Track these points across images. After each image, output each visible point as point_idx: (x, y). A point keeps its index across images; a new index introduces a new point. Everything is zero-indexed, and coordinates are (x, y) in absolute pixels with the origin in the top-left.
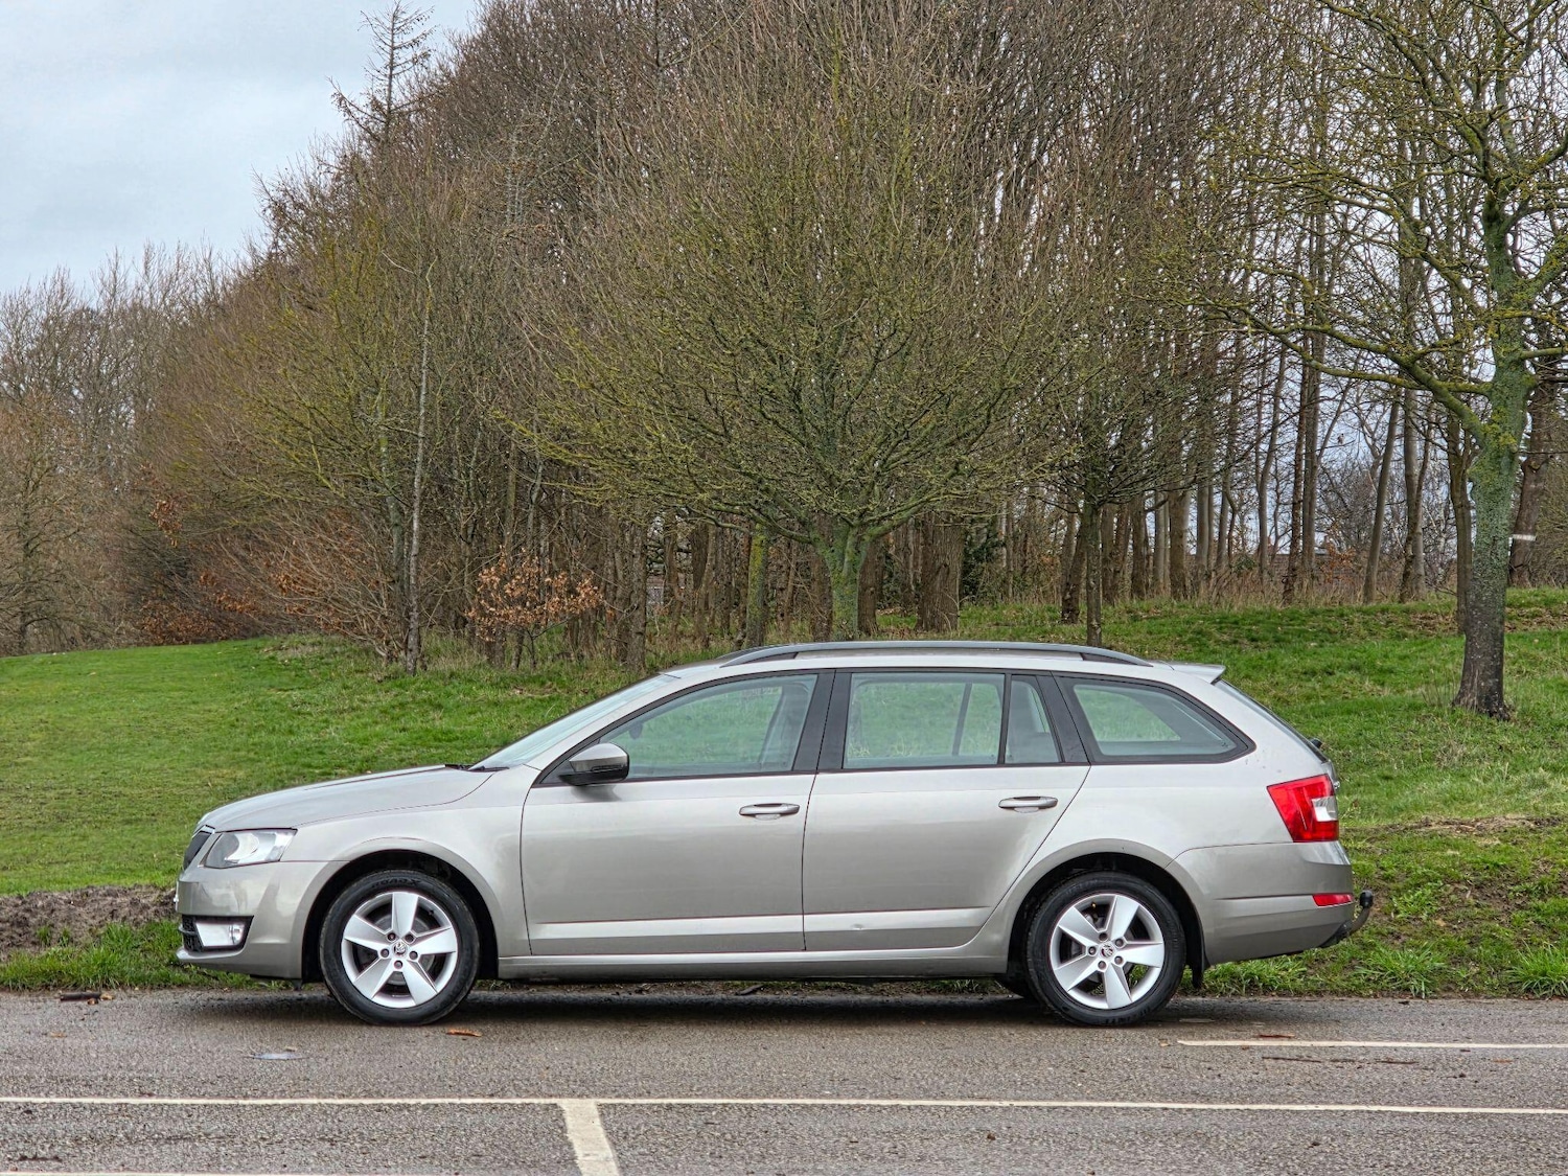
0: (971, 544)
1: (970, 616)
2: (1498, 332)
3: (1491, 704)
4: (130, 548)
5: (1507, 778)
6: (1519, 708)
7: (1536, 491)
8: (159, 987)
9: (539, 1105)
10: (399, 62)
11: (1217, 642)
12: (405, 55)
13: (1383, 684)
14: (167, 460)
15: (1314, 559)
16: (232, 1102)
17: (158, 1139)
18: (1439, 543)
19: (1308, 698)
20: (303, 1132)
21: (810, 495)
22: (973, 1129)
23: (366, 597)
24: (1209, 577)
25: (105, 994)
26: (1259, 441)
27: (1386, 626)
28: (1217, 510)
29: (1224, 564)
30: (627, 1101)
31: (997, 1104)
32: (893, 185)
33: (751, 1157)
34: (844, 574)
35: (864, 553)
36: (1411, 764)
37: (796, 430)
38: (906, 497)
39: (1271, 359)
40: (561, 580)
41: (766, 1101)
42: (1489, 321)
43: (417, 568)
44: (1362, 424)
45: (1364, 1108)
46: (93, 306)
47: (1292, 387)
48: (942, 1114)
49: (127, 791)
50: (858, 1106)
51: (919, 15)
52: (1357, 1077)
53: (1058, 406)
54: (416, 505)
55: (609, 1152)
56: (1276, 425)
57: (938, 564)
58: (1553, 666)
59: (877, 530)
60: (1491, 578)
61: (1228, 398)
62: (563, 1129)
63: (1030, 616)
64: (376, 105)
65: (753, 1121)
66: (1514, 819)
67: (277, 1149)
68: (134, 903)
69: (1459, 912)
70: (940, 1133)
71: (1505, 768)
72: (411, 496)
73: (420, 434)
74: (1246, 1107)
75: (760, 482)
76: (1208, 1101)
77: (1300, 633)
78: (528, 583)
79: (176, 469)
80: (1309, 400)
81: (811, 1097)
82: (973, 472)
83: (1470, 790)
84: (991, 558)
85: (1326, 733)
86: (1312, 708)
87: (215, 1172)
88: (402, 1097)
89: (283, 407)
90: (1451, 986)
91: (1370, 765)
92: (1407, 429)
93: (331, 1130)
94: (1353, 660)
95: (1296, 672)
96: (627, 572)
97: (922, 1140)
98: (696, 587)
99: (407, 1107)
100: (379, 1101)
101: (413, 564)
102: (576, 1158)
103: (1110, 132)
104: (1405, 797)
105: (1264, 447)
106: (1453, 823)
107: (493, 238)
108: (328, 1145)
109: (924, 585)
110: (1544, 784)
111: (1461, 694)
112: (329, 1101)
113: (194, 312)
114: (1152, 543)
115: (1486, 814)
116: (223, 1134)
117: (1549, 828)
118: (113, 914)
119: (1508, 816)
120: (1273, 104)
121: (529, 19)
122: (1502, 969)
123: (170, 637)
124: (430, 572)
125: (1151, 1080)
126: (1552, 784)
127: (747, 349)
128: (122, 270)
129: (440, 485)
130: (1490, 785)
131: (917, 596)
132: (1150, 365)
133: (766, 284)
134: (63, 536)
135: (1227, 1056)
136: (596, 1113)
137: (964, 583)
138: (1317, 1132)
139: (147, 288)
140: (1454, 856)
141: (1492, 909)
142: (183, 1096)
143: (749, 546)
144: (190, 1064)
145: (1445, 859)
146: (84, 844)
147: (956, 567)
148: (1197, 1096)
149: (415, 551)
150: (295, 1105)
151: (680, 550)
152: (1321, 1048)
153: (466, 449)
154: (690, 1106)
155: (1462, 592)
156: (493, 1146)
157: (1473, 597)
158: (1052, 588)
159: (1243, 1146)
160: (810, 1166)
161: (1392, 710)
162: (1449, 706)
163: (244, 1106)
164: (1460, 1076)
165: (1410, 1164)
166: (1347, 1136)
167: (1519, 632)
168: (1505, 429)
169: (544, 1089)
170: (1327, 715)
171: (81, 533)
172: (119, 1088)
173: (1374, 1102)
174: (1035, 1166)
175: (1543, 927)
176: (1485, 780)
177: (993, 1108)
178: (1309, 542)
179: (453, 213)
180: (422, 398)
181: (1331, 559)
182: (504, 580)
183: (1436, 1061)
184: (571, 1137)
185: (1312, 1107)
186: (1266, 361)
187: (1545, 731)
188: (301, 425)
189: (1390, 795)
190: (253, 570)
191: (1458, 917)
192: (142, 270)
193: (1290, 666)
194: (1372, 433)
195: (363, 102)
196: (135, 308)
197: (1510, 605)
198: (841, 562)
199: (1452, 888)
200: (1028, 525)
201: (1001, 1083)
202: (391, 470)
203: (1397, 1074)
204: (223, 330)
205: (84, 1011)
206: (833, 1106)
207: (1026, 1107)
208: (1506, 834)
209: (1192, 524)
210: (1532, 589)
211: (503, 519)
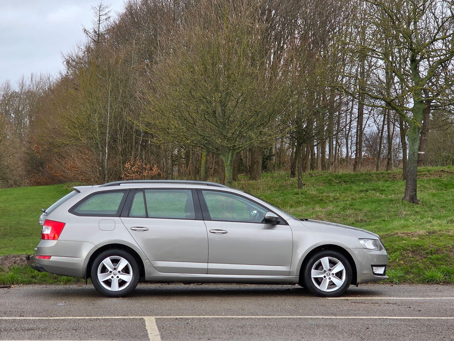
0: (264, 155)
1: (264, 176)
2: (415, 93)
3: (413, 200)
4: (27, 159)
5: (420, 220)
6: (421, 200)
7: (425, 139)
8: (28, 284)
9: (138, 318)
10: (101, 19)
11: (335, 182)
12: (103, 18)
13: (382, 194)
14: (37, 133)
15: (362, 159)
16: (47, 318)
17: (24, 329)
18: (397, 155)
19: (361, 198)
20: (67, 327)
21: (219, 141)
22: (266, 325)
23: (93, 172)
24: (333, 164)
25: (12, 286)
26: (346, 125)
27: (383, 178)
28: (334, 146)
29: (337, 161)
30: (164, 317)
31: (273, 317)
32: (242, 52)
33: (200, 334)
34: (228, 163)
35: (234, 157)
36: (390, 217)
37: (214, 123)
38: (246, 141)
39: (349, 102)
40: (148, 166)
41: (205, 317)
42: (412, 90)
43: (107, 163)
44: (375, 121)
45: (382, 317)
46: (17, 91)
47: (355, 111)
48: (257, 320)
49: (24, 227)
50: (232, 318)
51: (249, 4)
52: (379, 308)
53: (289, 115)
54: (107, 145)
55: (157, 332)
56: (351, 121)
57: (255, 161)
58: (430, 189)
59: (237, 151)
60: (413, 163)
61: (337, 113)
62: (145, 326)
63: (282, 175)
64: (95, 32)
65: (201, 323)
66: (422, 232)
67: (59, 332)
68: (21, 259)
69: (407, 259)
70: (256, 326)
71: (419, 217)
72: (105, 143)
73: (108, 125)
74: (347, 317)
75: (204, 137)
76: (336, 316)
77: (359, 180)
78: (139, 167)
79: (40, 136)
80: (361, 114)
81: (218, 315)
82: (265, 134)
83: (410, 224)
84: (270, 159)
85: (366, 208)
86: (362, 201)
87: (40, 340)
88: (97, 316)
89: (69, 117)
90: (405, 281)
91: (379, 217)
92: (388, 122)
93: (76, 326)
94: (374, 187)
95: (357, 191)
96: (167, 164)
97: (251, 328)
98: (187, 168)
99: (99, 319)
100: (90, 318)
101: (106, 162)
102: (148, 334)
103: (304, 38)
104: (390, 226)
105: (348, 127)
106: (405, 233)
107: (128, 69)
108: (75, 331)
109: (251, 167)
110: (431, 222)
111: (405, 197)
112: (76, 318)
113: (45, 92)
114: (316, 155)
115: (414, 231)
116: (44, 328)
117: (432, 235)
118: (15, 263)
119: (420, 231)
120: (350, 30)
121: (138, 8)
122: (420, 276)
123: (38, 184)
124: (111, 164)
125: (319, 309)
126: (433, 222)
127: (200, 99)
128: (25, 80)
129: (114, 140)
130: (415, 222)
131: (250, 170)
132: (315, 104)
133: (206, 81)
134: (8, 155)
135: (341, 302)
136: (155, 320)
137: (263, 166)
138: (368, 325)
139: (32, 85)
140: (405, 243)
141: (417, 258)
142: (32, 317)
143: (202, 156)
144: (36, 307)
145: (403, 243)
146: (11, 242)
147: (261, 162)
148: (332, 314)
149: (106, 158)
150: (66, 319)
151: (182, 158)
152: (368, 299)
153: (121, 129)
154: (182, 318)
155: (404, 168)
156: (124, 331)
157: (408, 169)
158: (288, 168)
159: (346, 329)
160: (218, 336)
161: (385, 201)
162: (401, 200)
163: (51, 319)
164: (409, 307)
165: (396, 334)
166: (377, 326)
167: (420, 179)
168: (417, 121)
169: (140, 313)
170: (366, 203)
171: (14, 155)
172: (14, 314)
173: (385, 315)
174: (285, 336)
175: (432, 263)
176: (413, 221)
177: (272, 318)
178: (361, 154)
179: (117, 62)
180: (108, 114)
181: (367, 159)
182: (132, 166)
183: (402, 303)
184: (147, 328)
185: (367, 317)
186: (348, 103)
187: (428, 207)
188: (74, 123)
189: (386, 226)
190: (62, 165)
191: (407, 261)
192: (30, 80)
193: (356, 189)
194: (378, 124)
195: (91, 31)
196: (29, 91)
197: (418, 172)
198: (227, 160)
199: (405, 252)
200: (281, 150)
201: (274, 311)
202: (100, 135)
203: (391, 307)
204: (53, 97)
205: (6, 291)
206: (225, 318)
207: (282, 318)
208: (420, 236)
209: (327, 149)
210: (424, 167)
211: (132, 149)
